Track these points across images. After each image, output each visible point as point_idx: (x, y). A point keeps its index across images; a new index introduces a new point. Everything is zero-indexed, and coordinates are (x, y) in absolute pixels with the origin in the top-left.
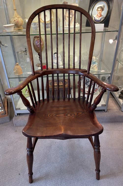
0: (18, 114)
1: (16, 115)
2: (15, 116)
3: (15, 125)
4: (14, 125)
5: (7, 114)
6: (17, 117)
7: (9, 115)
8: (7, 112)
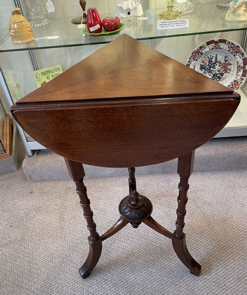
0: (34, 152)
1: (30, 154)
2: (26, 156)
3: (29, 178)
4: (27, 179)
5: (8, 152)
6: (31, 158)
7: (13, 155)
8: (8, 148)
